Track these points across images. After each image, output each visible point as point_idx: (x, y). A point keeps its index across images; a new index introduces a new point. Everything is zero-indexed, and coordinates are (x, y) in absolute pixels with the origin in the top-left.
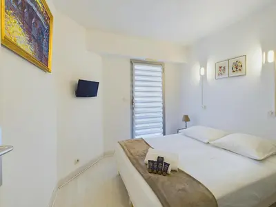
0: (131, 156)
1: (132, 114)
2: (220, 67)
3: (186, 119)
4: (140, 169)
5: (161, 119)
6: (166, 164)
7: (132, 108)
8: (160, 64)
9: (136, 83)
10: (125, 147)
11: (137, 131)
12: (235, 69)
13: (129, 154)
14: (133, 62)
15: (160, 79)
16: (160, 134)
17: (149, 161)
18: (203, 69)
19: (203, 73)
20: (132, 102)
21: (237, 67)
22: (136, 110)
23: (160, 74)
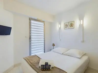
0: (31, 64)
1: (30, 44)
2: (66, 25)
3: (54, 45)
4: (37, 70)
5: (43, 44)
6: (49, 65)
7: (30, 41)
8: (43, 22)
9: (32, 29)
10: (27, 60)
11: (32, 52)
12: (71, 26)
13: (30, 63)
14: (30, 19)
15: (43, 28)
16: (43, 52)
17: (41, 65)
18: (60, 25)
19: (60, 27)
20: (30, 38)
21: (72, 25)
22: (32, 42)
23: (43, 26)
